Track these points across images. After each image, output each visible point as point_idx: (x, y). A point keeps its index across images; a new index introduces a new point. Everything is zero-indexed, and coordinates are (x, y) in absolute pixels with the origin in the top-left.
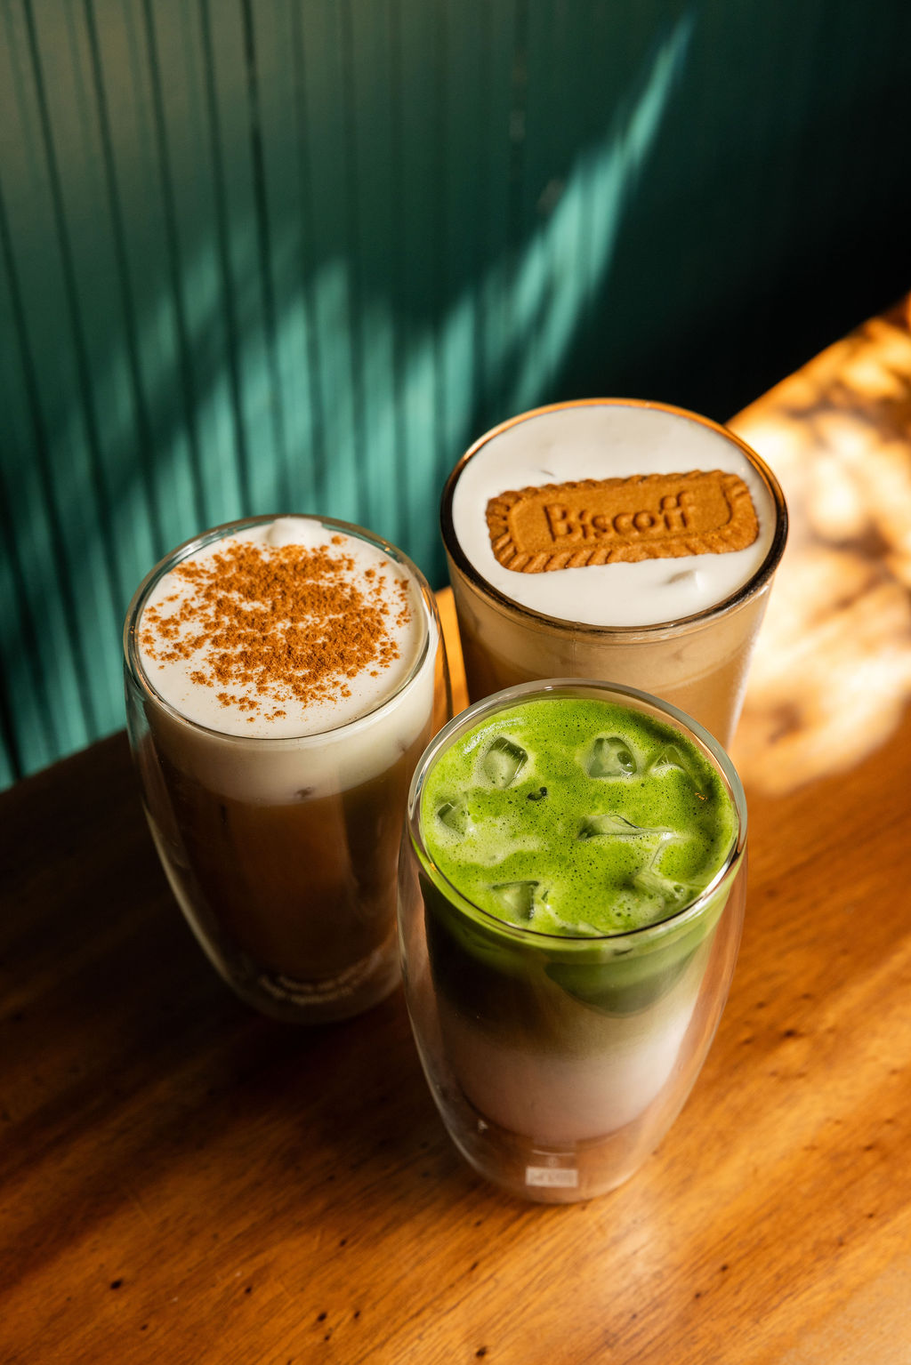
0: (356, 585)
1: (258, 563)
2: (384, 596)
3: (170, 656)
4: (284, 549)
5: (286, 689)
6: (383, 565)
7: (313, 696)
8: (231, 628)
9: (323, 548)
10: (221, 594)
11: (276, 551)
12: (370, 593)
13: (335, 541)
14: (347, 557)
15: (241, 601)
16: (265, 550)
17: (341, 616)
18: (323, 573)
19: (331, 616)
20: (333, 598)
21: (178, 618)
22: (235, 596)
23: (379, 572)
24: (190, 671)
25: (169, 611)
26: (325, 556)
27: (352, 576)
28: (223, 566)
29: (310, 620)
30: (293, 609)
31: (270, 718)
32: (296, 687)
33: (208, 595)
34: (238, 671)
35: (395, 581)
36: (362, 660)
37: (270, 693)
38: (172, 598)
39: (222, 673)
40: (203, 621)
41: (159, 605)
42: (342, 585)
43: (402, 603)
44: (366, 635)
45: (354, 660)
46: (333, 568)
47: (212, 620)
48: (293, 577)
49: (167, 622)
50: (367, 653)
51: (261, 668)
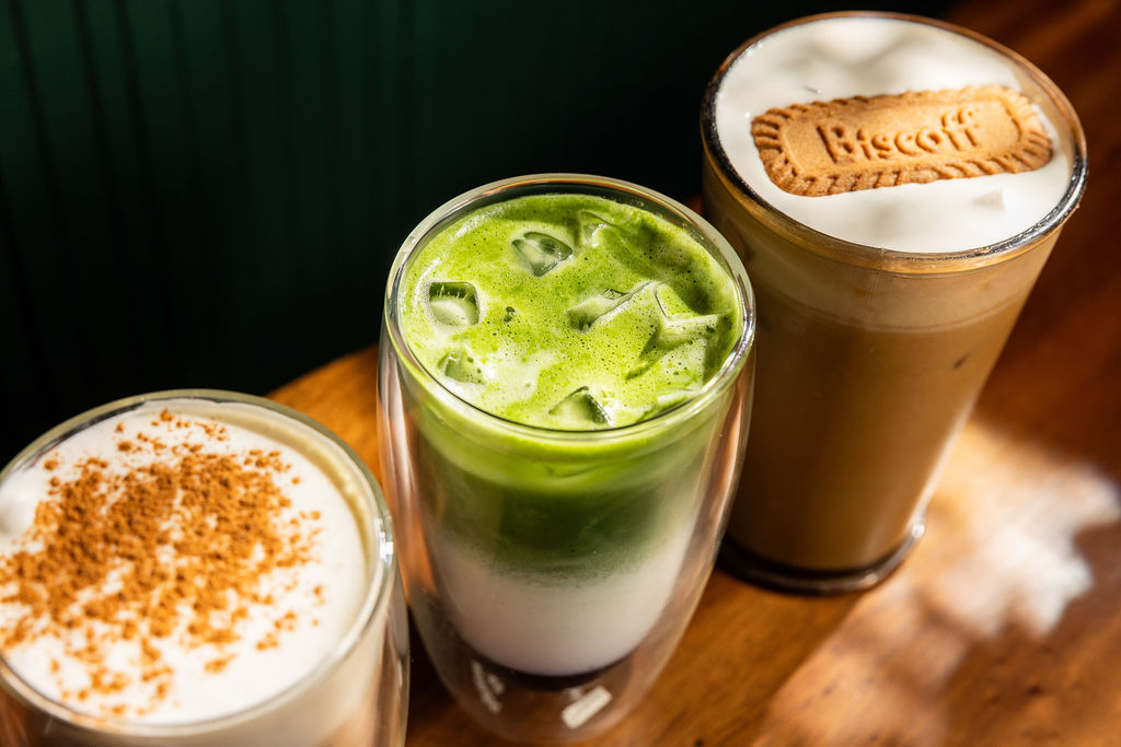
0: (137, 465)
1: (39, 559)
2: (170, 443)
3: (161, 690)
4: (37, 521)
5: (279, 576)
7: (304, 549)
8: (144, 613)
9: (54, 483)
10: (75, 610)
11: (34, 531)
12: (158, 454)
13: (50, 467)
14: (84, 462)
15: (99, 590)
16: (23, 544)
17: (181, 492)
18: (95, 494)
20: (146, 493)
21: (94, 668)
22: (86, 595)
23: (129, 436)
24: (200, 672)
25: (77, 675)
26: (67, 484)
27: (118, 466)
28: (24, 597)
29: (172, 525)
30: (143, 538)
31: (322, 602)
32: (280, 564)
33: (70, 625)
34: (224, 620)
35: (155, 424)
36: (266, 488)
37: (278, 593)
38: (55, 667)
39: (220, 638)
40: (114, 640)
41: (60, 683)
42: (127, 479)
43: (192, 428)
44: (226, 475)
45: (262, 495)
46: (93, 481)
47: (118, 629)
48: (86, 525)
49: (96, 682)
50: (255, 481)
51: (231, 594)
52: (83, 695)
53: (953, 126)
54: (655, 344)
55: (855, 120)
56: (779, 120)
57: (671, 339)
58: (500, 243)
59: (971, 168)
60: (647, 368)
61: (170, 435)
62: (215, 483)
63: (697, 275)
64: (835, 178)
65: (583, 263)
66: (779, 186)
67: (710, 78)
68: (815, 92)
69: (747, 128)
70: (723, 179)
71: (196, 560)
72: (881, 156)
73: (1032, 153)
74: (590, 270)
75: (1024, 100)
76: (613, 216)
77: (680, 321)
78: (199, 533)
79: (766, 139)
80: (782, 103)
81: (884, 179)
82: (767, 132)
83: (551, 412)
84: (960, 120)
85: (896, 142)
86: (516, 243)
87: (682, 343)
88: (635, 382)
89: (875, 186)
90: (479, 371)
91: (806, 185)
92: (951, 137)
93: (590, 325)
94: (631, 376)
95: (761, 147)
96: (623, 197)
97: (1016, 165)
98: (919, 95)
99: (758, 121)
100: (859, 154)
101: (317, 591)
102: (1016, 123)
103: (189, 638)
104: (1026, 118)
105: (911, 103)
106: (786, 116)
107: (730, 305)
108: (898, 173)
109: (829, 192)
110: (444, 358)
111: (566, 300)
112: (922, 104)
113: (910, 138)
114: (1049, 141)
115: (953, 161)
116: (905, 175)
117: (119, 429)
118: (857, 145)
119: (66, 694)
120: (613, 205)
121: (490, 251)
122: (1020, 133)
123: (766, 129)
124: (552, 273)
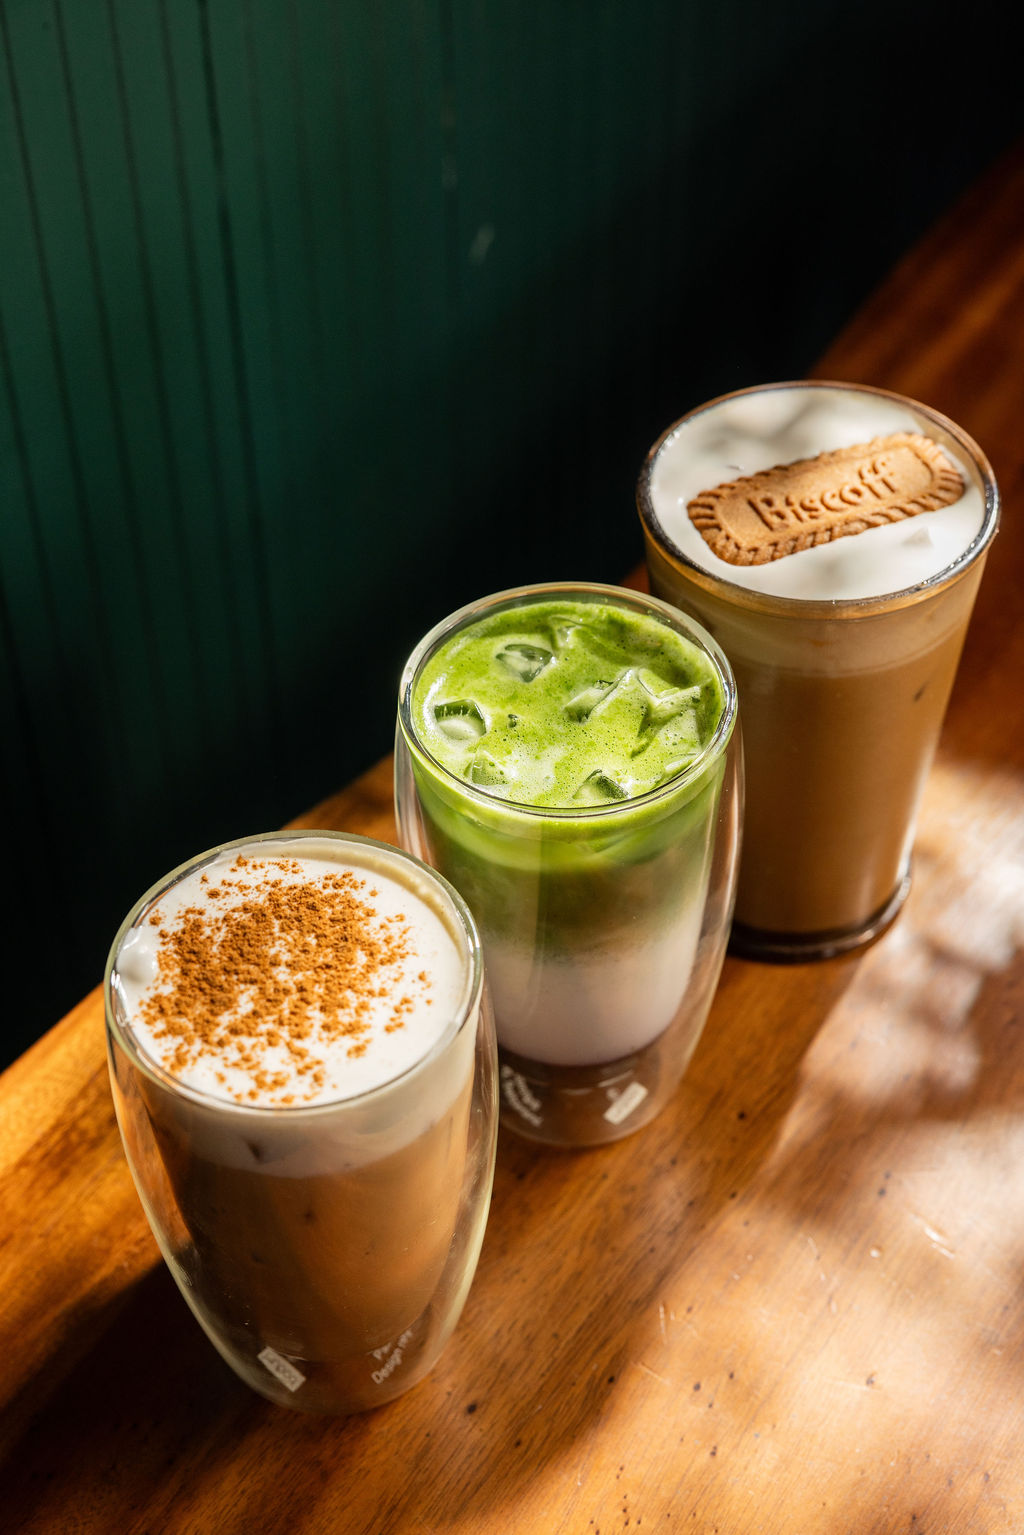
0: (230, 907)
1: (173, 998)
4: (161, 970)
5: (385, 972)
7: (399, 947)
8: (280, 1023)
9: (163, 935)
11: (162, 977)
12: (245, 894)
13: (155, 923)
14: (182, 914)
15: (236, 1013)
16: (156, 989)
21: (254, 1073)
22: (225, 1019)
23: (214, 884)
24: (344, 1058)
25: (242, 1081)
26: (174, 934)
27: (213, 911)
28: (172, 1030)
29: (279, 948)
30: (258, 965)
31: (429, 986)
32: (382, 963)
33: (221, 1043)
34: (350, 1014)
35: (233, 870)
36: (349, 904)
37: (389, 985)
38: (222, 1079)
39: (351, 1030)
40: (263, 1049)
41: (230, 1089)
42: (225, 919)
43: (267, 867)
44: (310, 900)
45: (348, 911)
46: (197, 927)
47: (263, 1040)
48: (204, 963)
49: (260, 1083)
50: (337, 900)
51: (349, 993)
52: (252, 1095)
53: (870, 478)
54: (649, 722)
55: (781, 489)
56: (711, 501)
57: (662, 715)
58: (484, 659)
59: (895, 513)
60: (648, 745)
61: (250, 877)
62: (303, 909)
63: (671, 655)
64: (775, 544)
65: (565, 664)
66: (727, 561)
67: (638, 474)
68: (737, 468)
69: (683, 515)
70: (675, 564)
71: (309, 973)
72: (812, 517)
73: (947, 490)
74: (573, 668)
75: (929, 442)
76: (581, 616)
77: (665, 698)
78: (304, 951)
79: (704, 521)
80: (710, 485)
81: (819, 537)
82: (703, 513)
83: (574, 797)
84: (876, 471)
85: (822, 501)
86: (500, 657)
87: (672, 717)
88: (639, 759)
89: (813, 545)
90: (502, 773)
91: (750, 556)
92: (870, 488)
93: (587, 716)
94: (634, 754)
95: (701, 529)
96: (586, 597)
97: (935, 503)
98: (833, 454)
99: (691, 506)
100: (791, 519)
101: (421, 978)
102: (926, 465)
103: (325, 1035)
104: (935, 457)
105: (828, 464)
106: (717, 496)
107: (709, 675)
108: (831, 530)
109: (773, 559)
110: (468, 767)
111: (559, 698)
112: (837, 462)
113: (833, 496)
114: (960, 476)
115: (877, 510)
116: (837, 530)
117: (204, 880)
118: (787, 511)
119: (238, 1096)
120: (579, 606)
121: (478, 668)
122: (932, 472)
123: (702, 511)
124: (539, 677)
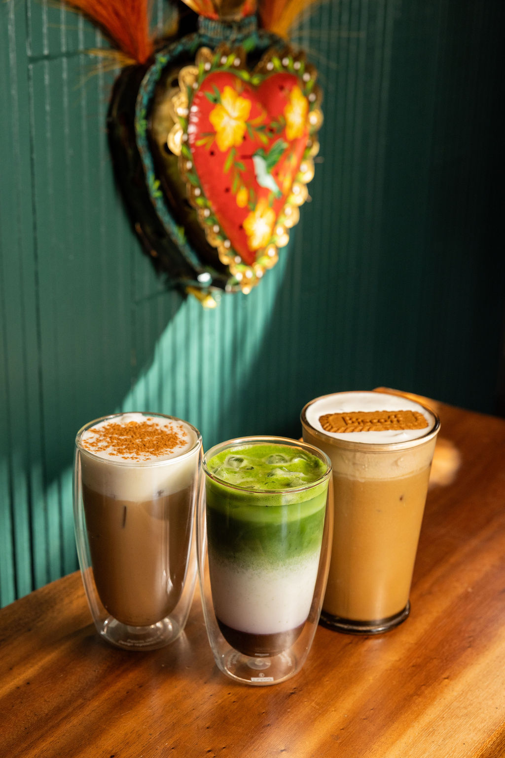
0: (162, 429)
2: (174, 430)
3: (98, 450)
4: (130, 423)
6: (170, 423)
7: (159, 454)
9: (144, 422)
10: (110, 436)
11: (127, 424)
12: (168, 430)
13: (149, 420)
14: (155, 423)
15: (119, 436)
16: (123, 424)
17: (160, 436)
19: (156, 437)
20: (155, 432)
21: (96, 442)
22: (116, 435)
23: (169, 426)
24: (108, 453)
25: (90, 440)
27: (159, 427)
29: (148, 438)
32: (151, 453)
33: (105, 436)
34: (126, 451)
35: (177, 426)
37: (142, 455)
38: (90, 437)
39: (121, 452)
40: (106, 442)
42: (156, 430)
43: (182, 431)
44: (172, 440)
46: (151, 426)
47: (110, 441)
48: (136, 430)
49: (92, 443)
51: (135, 450)
52: (86, 442)
62: (168, 439)
71: (141, 444)
78: (150, 442)
89: (361, 431)
91: (336, 430)
97: (414, 427)
103: (116, 449)
